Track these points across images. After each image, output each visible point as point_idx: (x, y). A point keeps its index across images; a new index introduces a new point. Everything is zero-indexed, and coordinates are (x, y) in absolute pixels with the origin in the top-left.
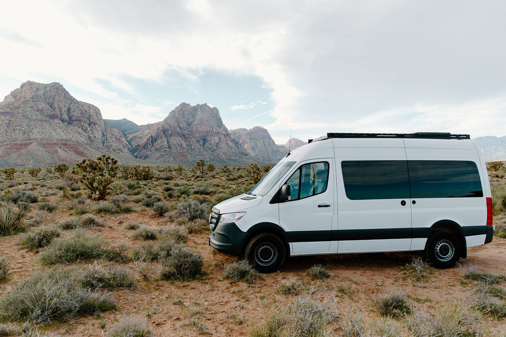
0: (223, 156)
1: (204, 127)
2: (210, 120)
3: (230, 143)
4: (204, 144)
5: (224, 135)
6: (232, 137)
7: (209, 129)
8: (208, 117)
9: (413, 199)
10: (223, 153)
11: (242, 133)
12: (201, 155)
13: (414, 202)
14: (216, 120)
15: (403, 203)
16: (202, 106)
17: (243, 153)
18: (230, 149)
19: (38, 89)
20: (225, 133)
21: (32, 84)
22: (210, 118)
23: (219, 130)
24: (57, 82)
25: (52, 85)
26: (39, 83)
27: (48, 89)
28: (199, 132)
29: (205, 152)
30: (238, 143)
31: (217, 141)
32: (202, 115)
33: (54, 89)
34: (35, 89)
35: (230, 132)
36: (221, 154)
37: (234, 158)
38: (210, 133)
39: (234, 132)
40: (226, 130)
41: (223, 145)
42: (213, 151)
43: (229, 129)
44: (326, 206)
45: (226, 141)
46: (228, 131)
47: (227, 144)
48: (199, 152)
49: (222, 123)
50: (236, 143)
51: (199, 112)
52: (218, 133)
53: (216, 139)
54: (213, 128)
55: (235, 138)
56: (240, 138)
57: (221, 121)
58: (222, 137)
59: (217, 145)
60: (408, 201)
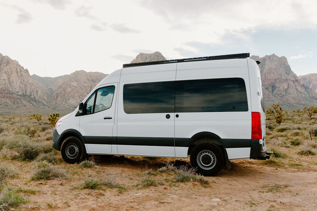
0: (293, 101)
1: (273, 76)
2: (279, 68)
3: (300, 89)
4: (273, 91)
5: (293, 81)
6: (302, 83)
7: (277, 77)
8: (277, 66)
9: (176, 114)
10: (293, 98)
11: (313, 78)
12: (270, 101)
13: (177, 116)
14: (284, 68)
15: (168, 117)
16: (270, 57)
17: (314, 97)
18: (299, 94)
19: (146, 58)
20: (294, 79)
21: (143, 55)
22: (278, 66)
23: (287, 76)
24: (158, 51)
25: (155, 54)
26: (147, 54)
27: (152, 57)
28: (268, 80)
29: (274, 98)
30: (308, 88)
31: (286, 87)
32: (270, 64)
33: (156, 57)
34: (144, 58)
35: (299, 78)
36: (291, 99)
37: (304, 102)
38: (278, 81)
39: (304, 78)
40: (295, 76)
41: (292, 91)
42: (282, 97)
43: (298, 76)
44: (109, 118)
45: (296, 86)
46: (297, 77)
47: (297, 90)
48: (268, 98)
49: (290, 70)
50: (306, 88)
51: (267, 62)
52: (286, 80)
53: (285, 86)
54: (281, 75)
55: (305, 83)
56: (310, 83)
57: (290, 68)
58: (291, 83)
59: (286, 90)
60: (172, 115)
